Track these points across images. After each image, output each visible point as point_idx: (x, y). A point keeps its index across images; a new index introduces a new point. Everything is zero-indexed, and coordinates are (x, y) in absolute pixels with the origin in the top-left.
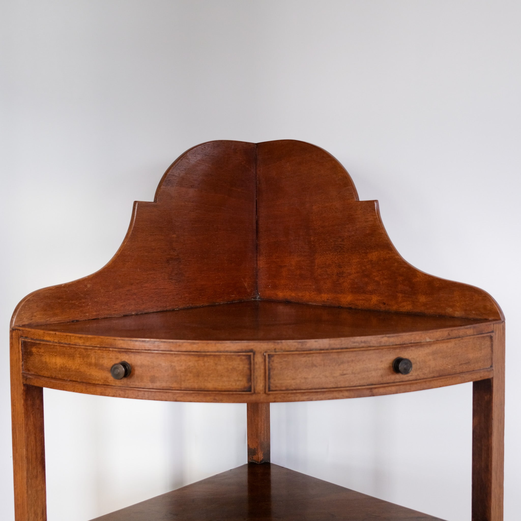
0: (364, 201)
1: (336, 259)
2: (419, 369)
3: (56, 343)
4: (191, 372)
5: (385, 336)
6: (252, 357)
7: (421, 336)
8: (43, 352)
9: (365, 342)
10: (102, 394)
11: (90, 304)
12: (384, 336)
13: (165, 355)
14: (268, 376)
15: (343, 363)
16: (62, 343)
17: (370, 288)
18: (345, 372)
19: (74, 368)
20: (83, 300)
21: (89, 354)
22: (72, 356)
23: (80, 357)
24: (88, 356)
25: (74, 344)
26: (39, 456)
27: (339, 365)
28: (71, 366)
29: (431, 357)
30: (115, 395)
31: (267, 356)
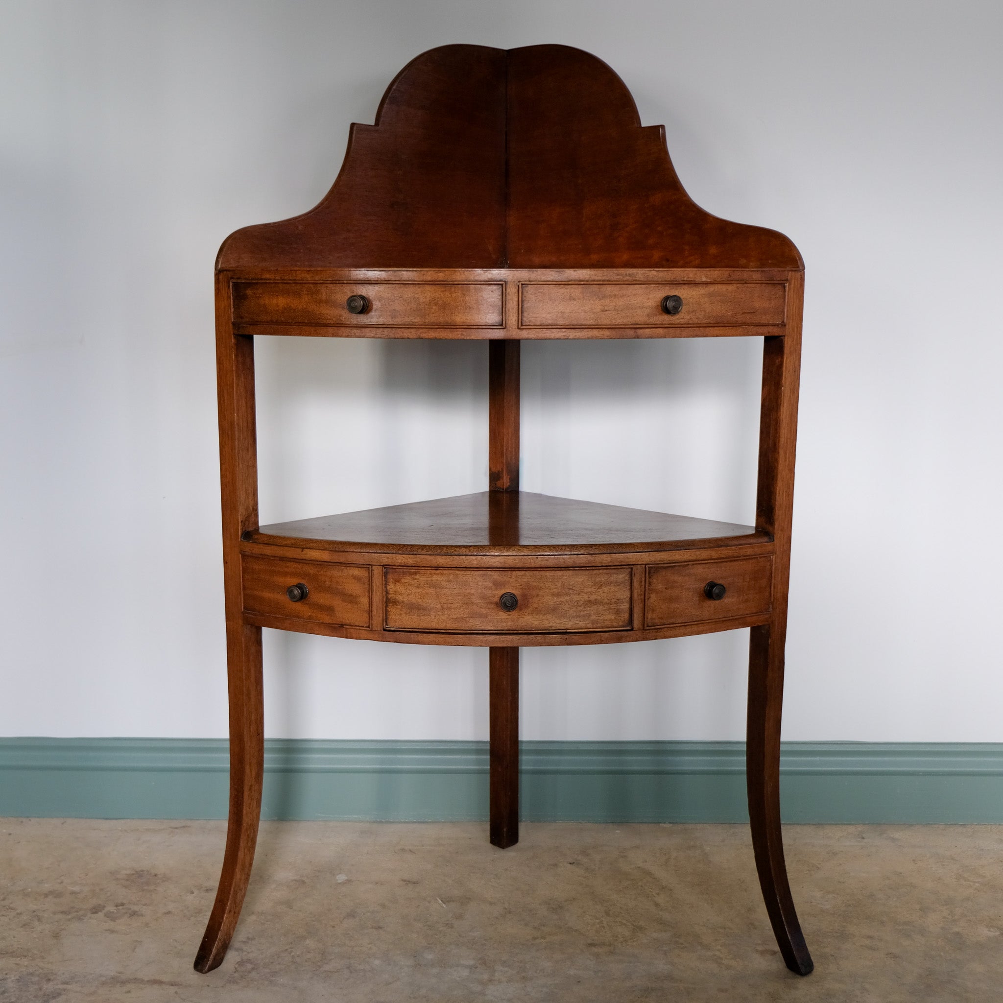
0: (646, 127)
1: (610, 206)
2: (692, 312)
3: (278, 280)
4: (436, 304)
5: (654, 270)
6: (504, 285)
7: (696, 274)
8: (261, 294)
9: (630, 275)
10: (334, 335)
11: (302, 251)
12: (652, 269)
13: (407, 285)
14: (521, 310)
15: (604, 297)
16: (286, 280)
17: (651, 241)
18: (606, 308)
19: (300, 307)
20: (295, 246)
21: (319, 290)
22: (297, 294)
23: (308, 294)
24: (318, 292)
25: (301, 279)
26: (250, 425)
27: (600, 300)
28: (297, 306)
29: (706, 299)
30: (350, 334)
31: (520, 285)
